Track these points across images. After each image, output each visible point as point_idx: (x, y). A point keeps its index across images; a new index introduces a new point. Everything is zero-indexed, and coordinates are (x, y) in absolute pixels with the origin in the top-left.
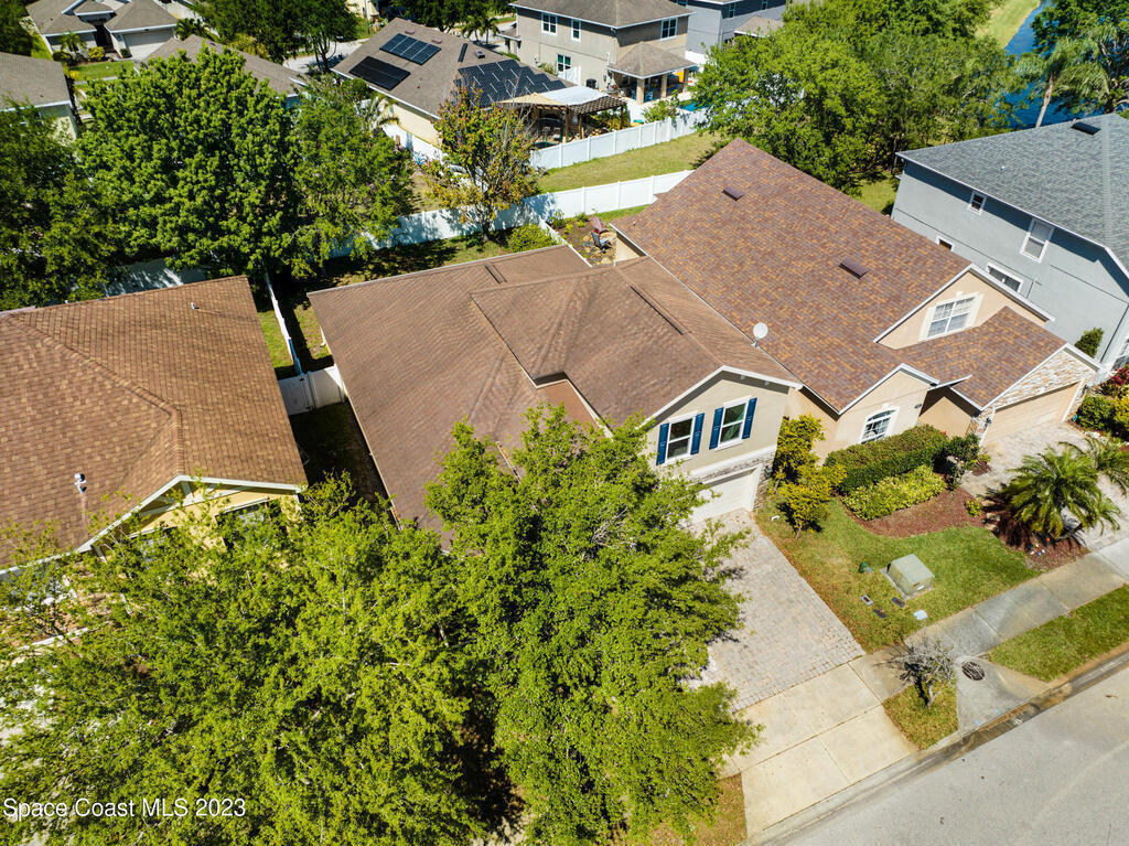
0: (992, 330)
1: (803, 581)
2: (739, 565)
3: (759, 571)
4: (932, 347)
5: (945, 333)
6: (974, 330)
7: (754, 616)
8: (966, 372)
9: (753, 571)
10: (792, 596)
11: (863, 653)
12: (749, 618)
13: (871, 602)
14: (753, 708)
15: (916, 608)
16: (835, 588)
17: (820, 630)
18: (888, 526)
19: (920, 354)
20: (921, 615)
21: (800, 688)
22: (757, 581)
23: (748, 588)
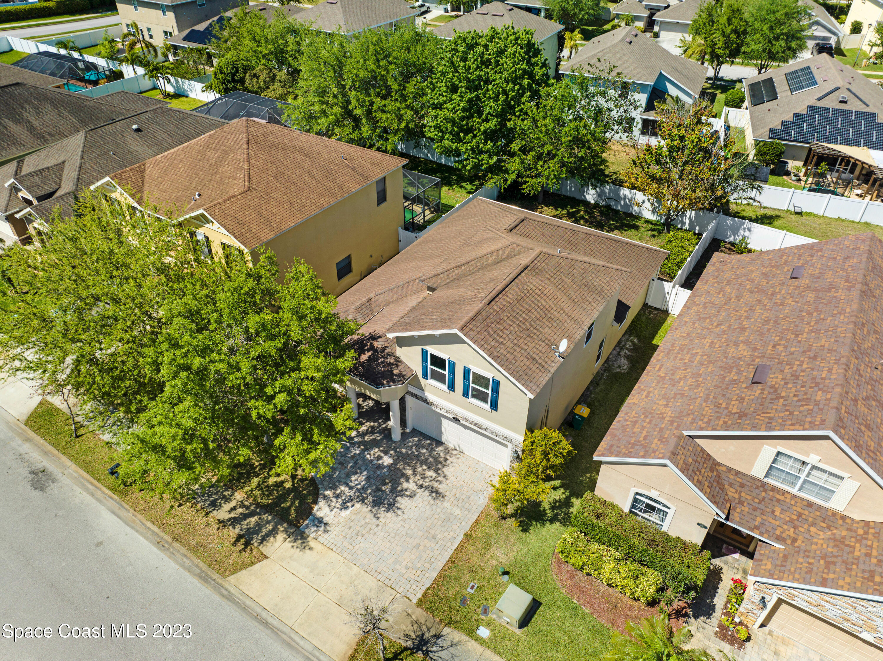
5: (794, 491)
8: (779, 539)
11: (415, 601)
13: (472, 591)
15: (488, 624)
16: (468, 561)
20: (484, 632)
22: (439, 510)
23: (428, 507)
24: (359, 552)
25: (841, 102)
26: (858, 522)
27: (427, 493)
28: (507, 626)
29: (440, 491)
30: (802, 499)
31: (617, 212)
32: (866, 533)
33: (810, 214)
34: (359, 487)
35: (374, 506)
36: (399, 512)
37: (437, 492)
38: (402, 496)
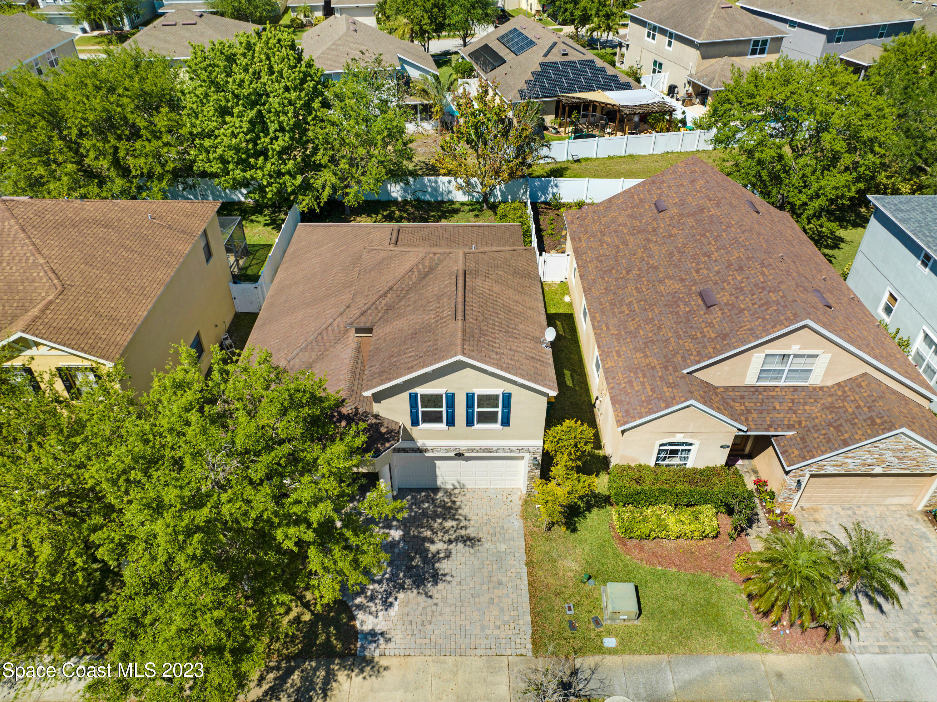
0: (840, 393)
1: (525, 570)
2: (480, 535)
3: (492, 547)
4: (760, 393)
5: (782, 383)
6: (821, 388)
7: (459, 583)
8: (790, 427)
9: (487, 545)
10: (504, 579)
11: (530, 654)
12: (454, 583)
13: (572, 612)
14: (399, 659)
15: (609, 633)
16: (548, 586)
17: (506, 618)
18: (642, 549)
19: (742, 397)
20: (610, 642)
21: (450, 660)
22: (485, 555)
23: (472, 558)
24: (440, 641)
25: (564, 55)
26: (833, 387)
27: (460, 545)
28: (626, 623)
29: (472, 535)
30: (788, 387)
31: (428, 203)
32: (844, 392)
33: (586, 159)
34: (387, 576)
35: (418, 587)
36: (448, 578)
37: (470, 539)
38: (439, 560)
